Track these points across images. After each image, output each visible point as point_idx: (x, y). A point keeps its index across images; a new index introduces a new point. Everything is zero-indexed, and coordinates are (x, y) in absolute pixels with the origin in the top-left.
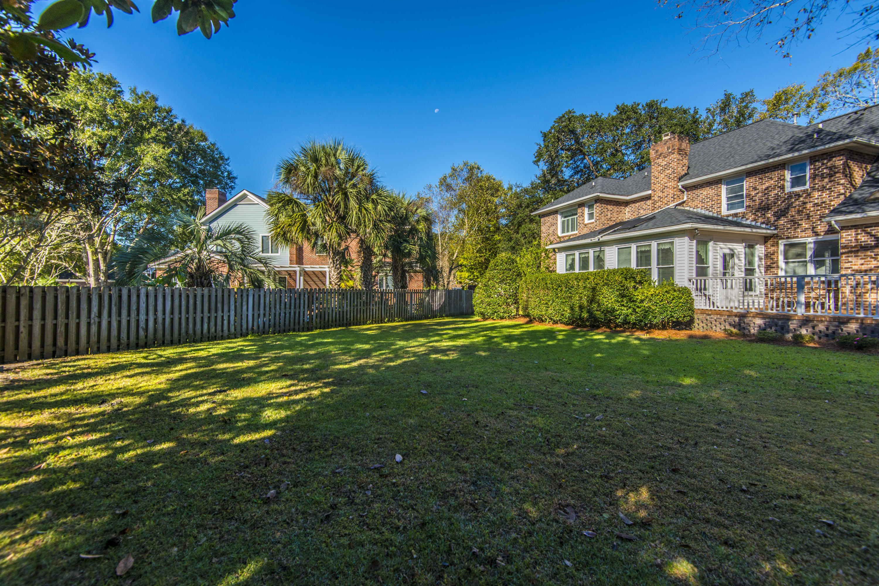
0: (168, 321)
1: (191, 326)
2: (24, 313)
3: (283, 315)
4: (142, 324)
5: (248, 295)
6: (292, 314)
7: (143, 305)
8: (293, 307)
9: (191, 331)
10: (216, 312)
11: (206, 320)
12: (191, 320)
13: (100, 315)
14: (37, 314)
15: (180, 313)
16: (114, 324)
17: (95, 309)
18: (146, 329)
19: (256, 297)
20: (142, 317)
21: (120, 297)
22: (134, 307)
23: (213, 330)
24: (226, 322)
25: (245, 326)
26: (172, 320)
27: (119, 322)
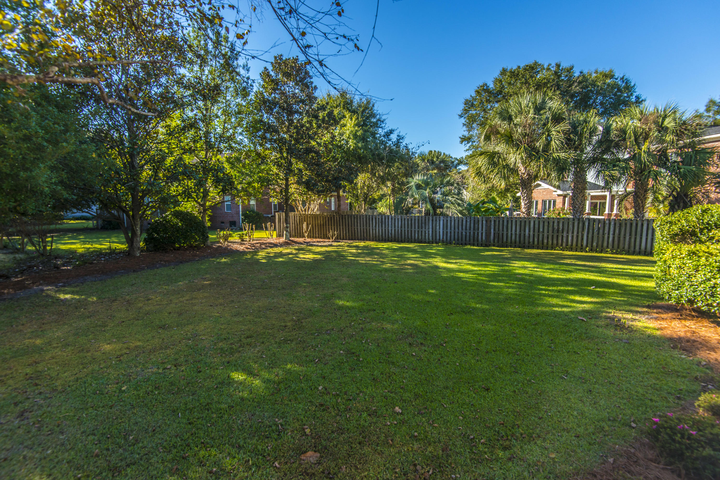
0: (400, 230)
1: (410, 234)
2: (356, 224)
3: (464, 233)
4: (390, 231)
5: (440, 220)
6: (472, 233)
7: (390, 223)
8: (472, 229)
9: (410, 237)
10: (422, 228)
11: (417, 232)
12: (410, 232)
13: (376, 227)
14: (359, 224)
15: (405, 228)
16: (380, 230)
17: (374, 224)
18: (391, 234)
19: (445, 221)
20: (390, 228)
21: (382, 219)
22: (387, 224)
23: (420, 238)
24: (427, 234)
25: (438, 238)
26: (401, 230)
27: (382, 230)
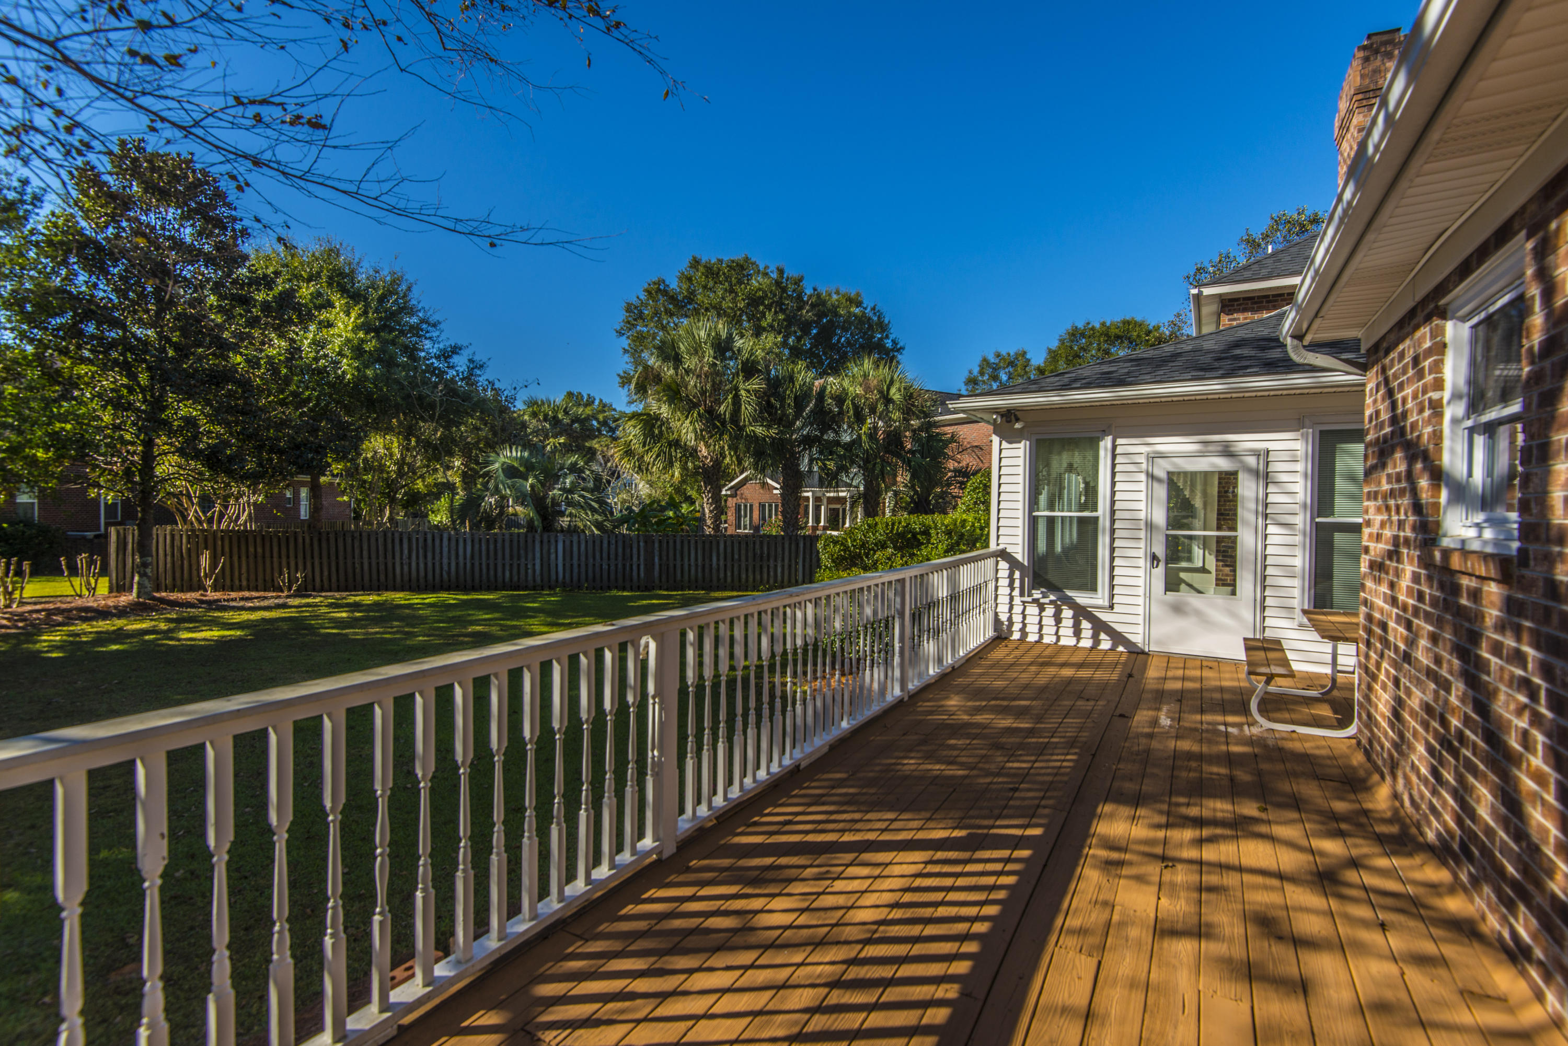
0: (469, 565)
1: (492, 573)
2: (357, 552)
3: (605, 567)
4: (445, 568)
5: (556, 541)
6: (620, 566)
7: (445, 549)
8: (620, 558)
9: (492, 578)
10: (519, 559)
11: (507, 568)
12: (492, 567)
13: (410, 557)
14: (365, 553)
15: (480, 558)
16: (422, 566)
17: (406, 552)
18: (449, 573)
19: (568, 543)
20: (445, 561)
21: (425, 540)
22: (438, 551)
23: (515, 578)
24: (530, 571)
25: (553, 577)
26: (473, 564)
27: (426, 564)
